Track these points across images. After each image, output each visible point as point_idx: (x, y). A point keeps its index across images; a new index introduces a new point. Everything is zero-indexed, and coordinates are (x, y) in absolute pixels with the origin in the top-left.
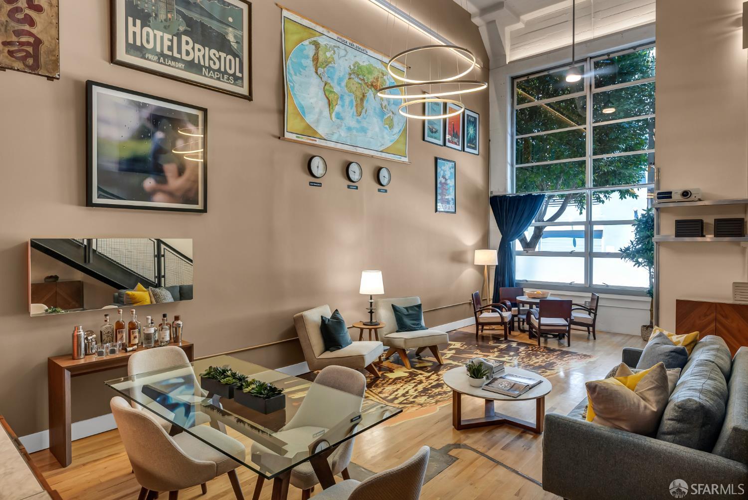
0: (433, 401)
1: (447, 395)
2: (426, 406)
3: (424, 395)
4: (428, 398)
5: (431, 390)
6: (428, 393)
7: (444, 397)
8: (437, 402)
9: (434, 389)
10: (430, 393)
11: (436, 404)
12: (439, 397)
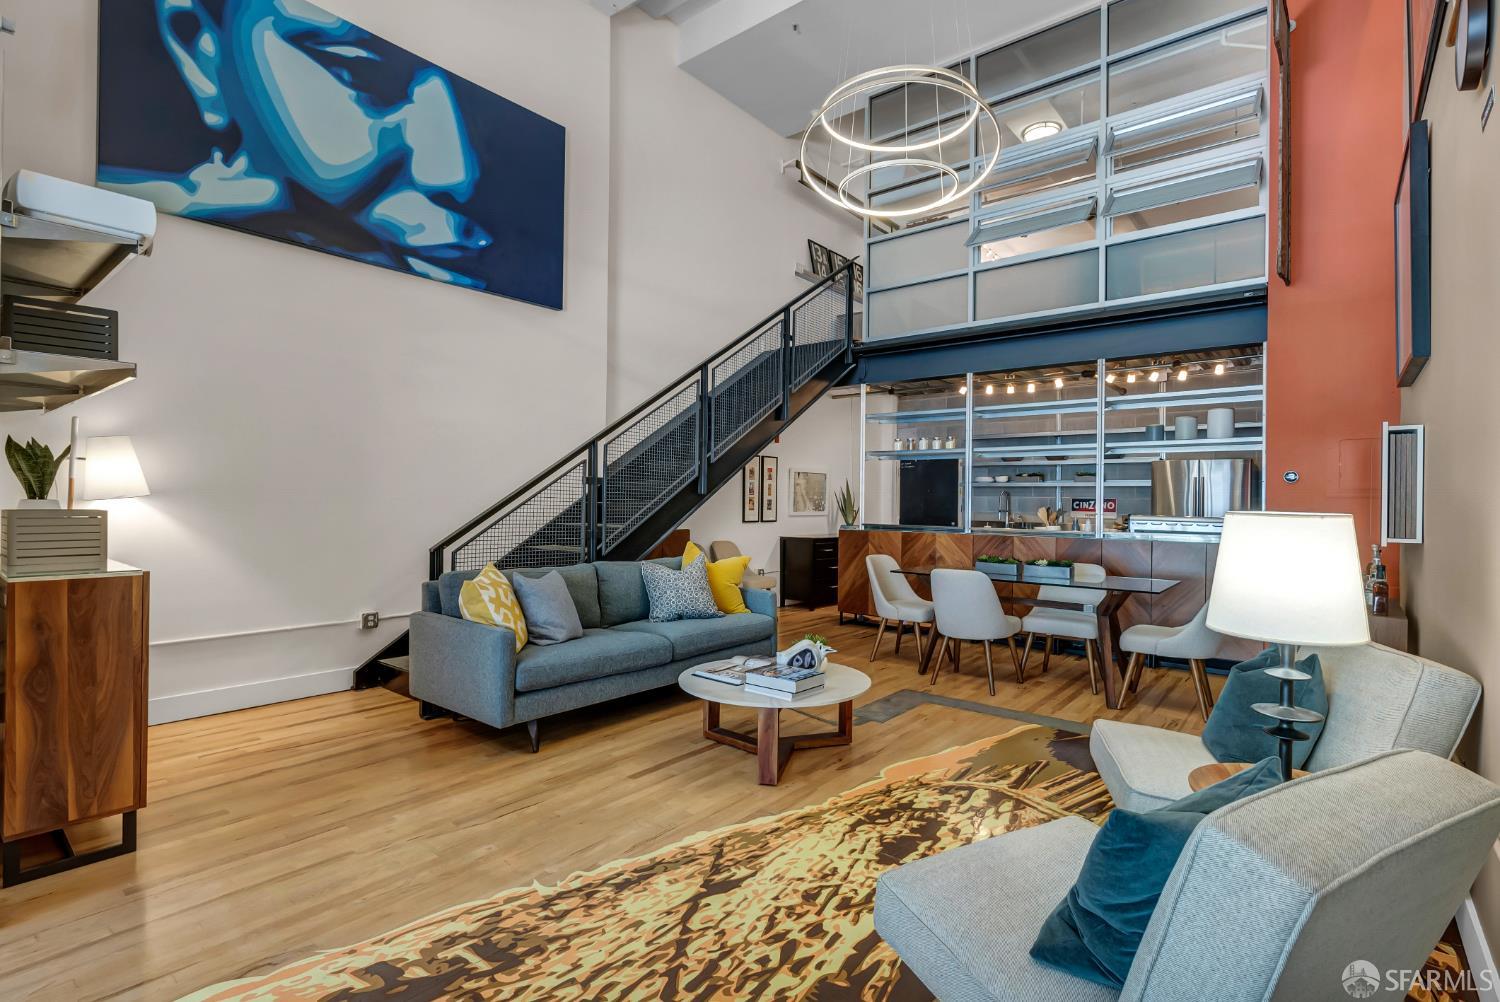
0: (897, 794)
1: (866, 810)
2: (911, 781)
3: (925, 810)
4: (912, 802)
5: (913, 830)
6: (918, 819)
7: (873, 804)
8: (888, 792)
9: (906, 832)
10: (911, 818)
11: (889, 786)
12: (884, 806)
